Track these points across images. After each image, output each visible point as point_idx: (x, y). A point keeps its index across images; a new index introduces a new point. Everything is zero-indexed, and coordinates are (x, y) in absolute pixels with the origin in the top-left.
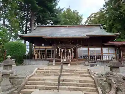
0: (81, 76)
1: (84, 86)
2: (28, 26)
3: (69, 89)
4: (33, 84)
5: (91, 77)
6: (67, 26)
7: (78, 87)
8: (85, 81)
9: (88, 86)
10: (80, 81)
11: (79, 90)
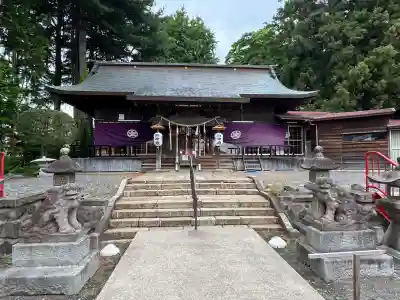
0: (238, 193)
1: (249, 213)
2: (63, 59)
3: (217, 223)
4: (129, 215)
5: (259, 194)
6: (184, 66)
7: (238, 218)
8: (250, 205)
9: (258, 213)
10: (240, 205)
11: (241, 223)
